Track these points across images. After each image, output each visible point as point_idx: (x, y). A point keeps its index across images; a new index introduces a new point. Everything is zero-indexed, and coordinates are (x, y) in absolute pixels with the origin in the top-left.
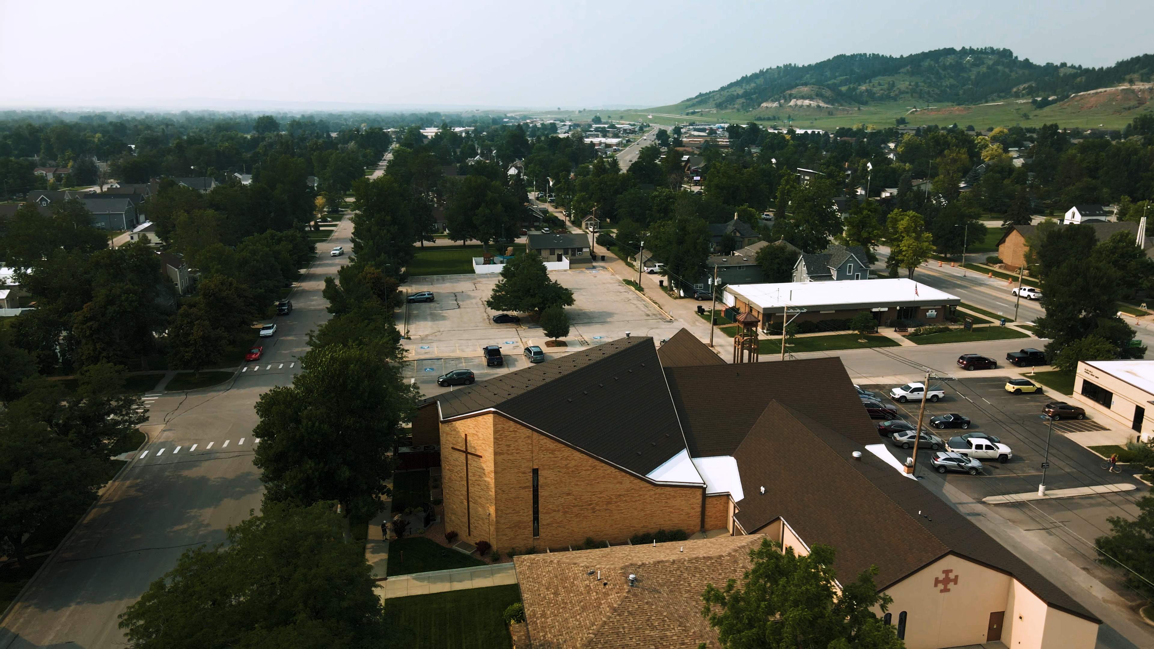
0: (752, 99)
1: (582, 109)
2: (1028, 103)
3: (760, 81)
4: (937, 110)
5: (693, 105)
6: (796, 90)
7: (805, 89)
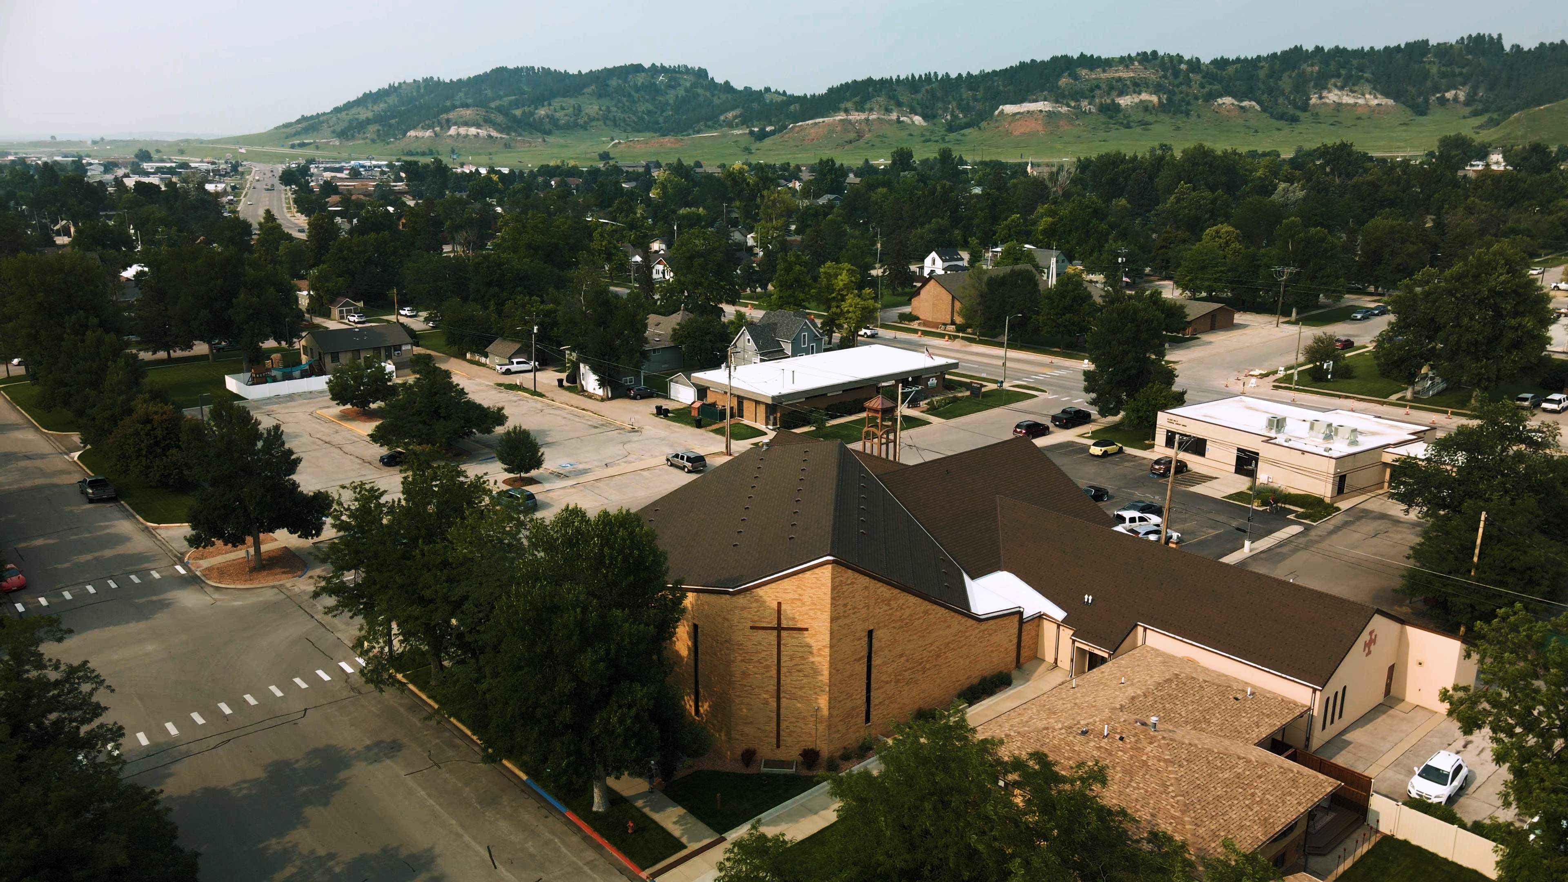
0: (390, 126)
1: (98, 138)
2: (745, 134)
3: (392, 100)
4: (646, 143)
5: (297, 134)
6: (455, 114)
7: (468, 113)
